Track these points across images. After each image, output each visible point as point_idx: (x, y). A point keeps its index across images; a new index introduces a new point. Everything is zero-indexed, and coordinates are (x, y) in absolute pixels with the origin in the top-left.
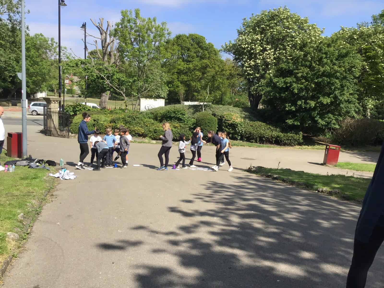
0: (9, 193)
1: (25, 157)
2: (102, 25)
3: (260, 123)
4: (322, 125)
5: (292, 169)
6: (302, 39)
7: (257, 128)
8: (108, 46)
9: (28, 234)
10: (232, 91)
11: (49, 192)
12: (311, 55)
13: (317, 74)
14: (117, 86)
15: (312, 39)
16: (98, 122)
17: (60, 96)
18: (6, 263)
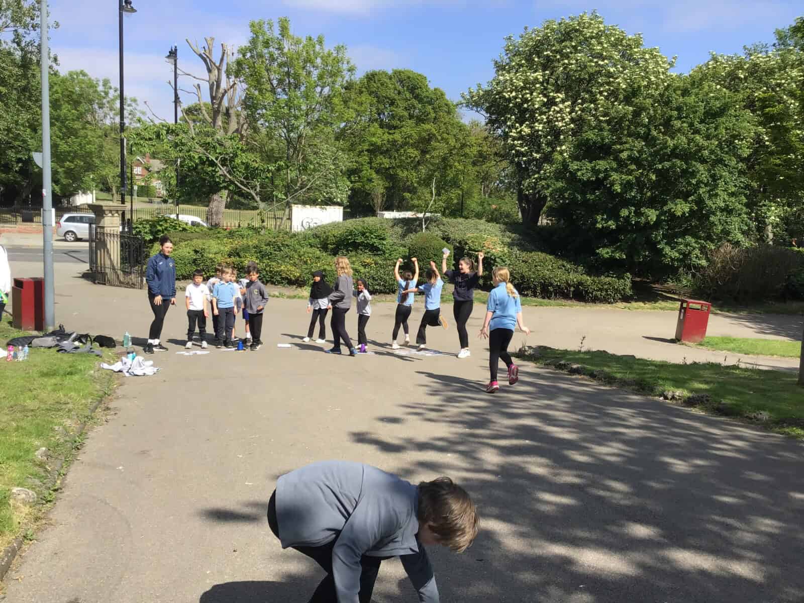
0: (16, 405)
1: (50, 329)
2: (210, 51)
3: (544, 255)
4: (672, 260)
5: (611, 351)
6: (631, 79)
7: (536, 266)
8: (223, 95)
9: (55, 490)
10: (484, 188)
11: (100, 402)
12: (648, 113)
13: (662, 152)
14: (242, 179)
15: (650, 79)
16: (202, 256)
17: (123, 202)
18: (9, 552)
